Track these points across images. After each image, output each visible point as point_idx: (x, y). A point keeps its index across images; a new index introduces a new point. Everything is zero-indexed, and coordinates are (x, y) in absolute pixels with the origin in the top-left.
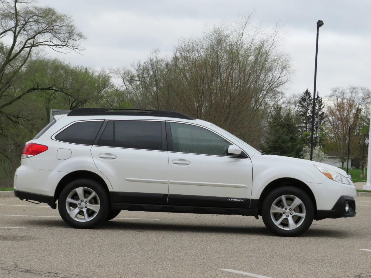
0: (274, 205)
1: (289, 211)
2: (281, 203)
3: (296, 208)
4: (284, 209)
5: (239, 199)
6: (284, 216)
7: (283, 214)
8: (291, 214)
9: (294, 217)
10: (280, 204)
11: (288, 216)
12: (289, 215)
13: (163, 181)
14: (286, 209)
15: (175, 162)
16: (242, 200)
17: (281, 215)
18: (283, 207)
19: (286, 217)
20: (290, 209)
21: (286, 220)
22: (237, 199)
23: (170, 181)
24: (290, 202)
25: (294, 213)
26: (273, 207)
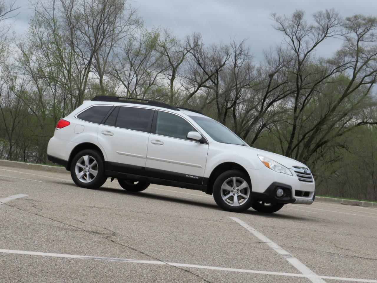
0: (225, 183)
1: (236, 191)
2: (232, 183)
3: (242, 189)
4: (233, 188)
5: (195, 176)
6: (231, 194)
7: (231, 192)
8: (238, 193)
9: (239, 197)
10: (230, 183)
11: (234, 194)
12: (236, 194)
13: (143, 156)
14: (234, 189)
15: (152, 142)
16: (197, 178)
17: (229, 193)
18: (232, 186)
19: (232, 195)
20: (238, 190)
21: (232, 198)
22: (193, 176)
23: (147, 157)
24: (238, 183)
25: (240, 194)
26: (224, 184)
